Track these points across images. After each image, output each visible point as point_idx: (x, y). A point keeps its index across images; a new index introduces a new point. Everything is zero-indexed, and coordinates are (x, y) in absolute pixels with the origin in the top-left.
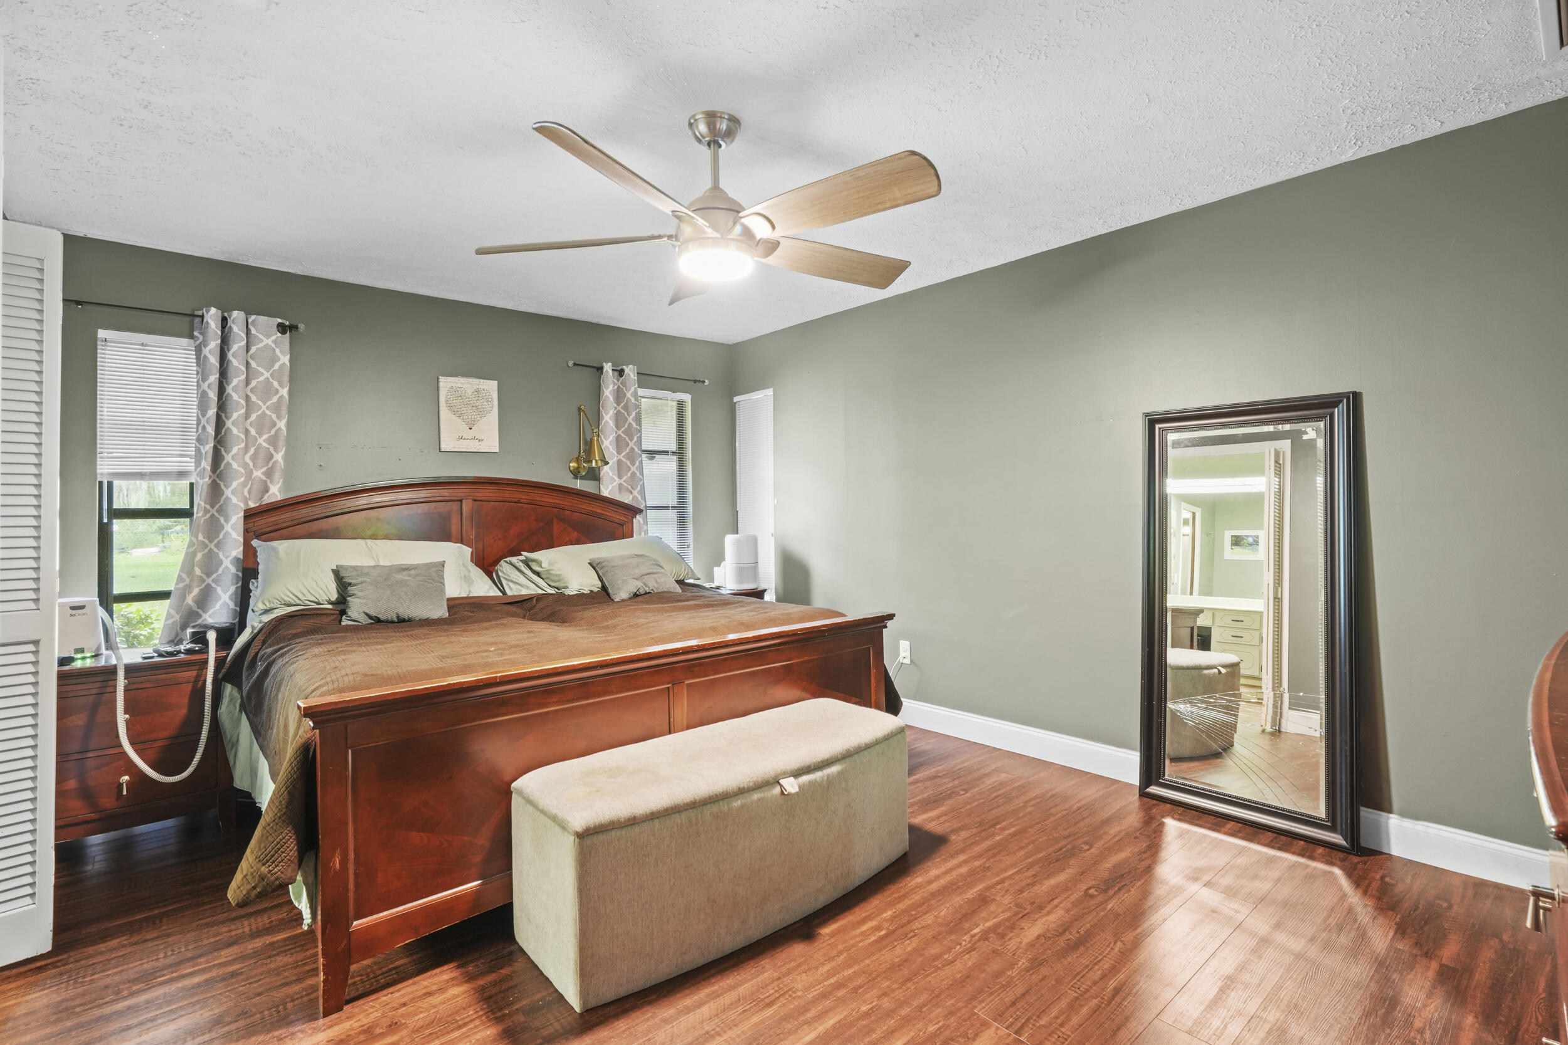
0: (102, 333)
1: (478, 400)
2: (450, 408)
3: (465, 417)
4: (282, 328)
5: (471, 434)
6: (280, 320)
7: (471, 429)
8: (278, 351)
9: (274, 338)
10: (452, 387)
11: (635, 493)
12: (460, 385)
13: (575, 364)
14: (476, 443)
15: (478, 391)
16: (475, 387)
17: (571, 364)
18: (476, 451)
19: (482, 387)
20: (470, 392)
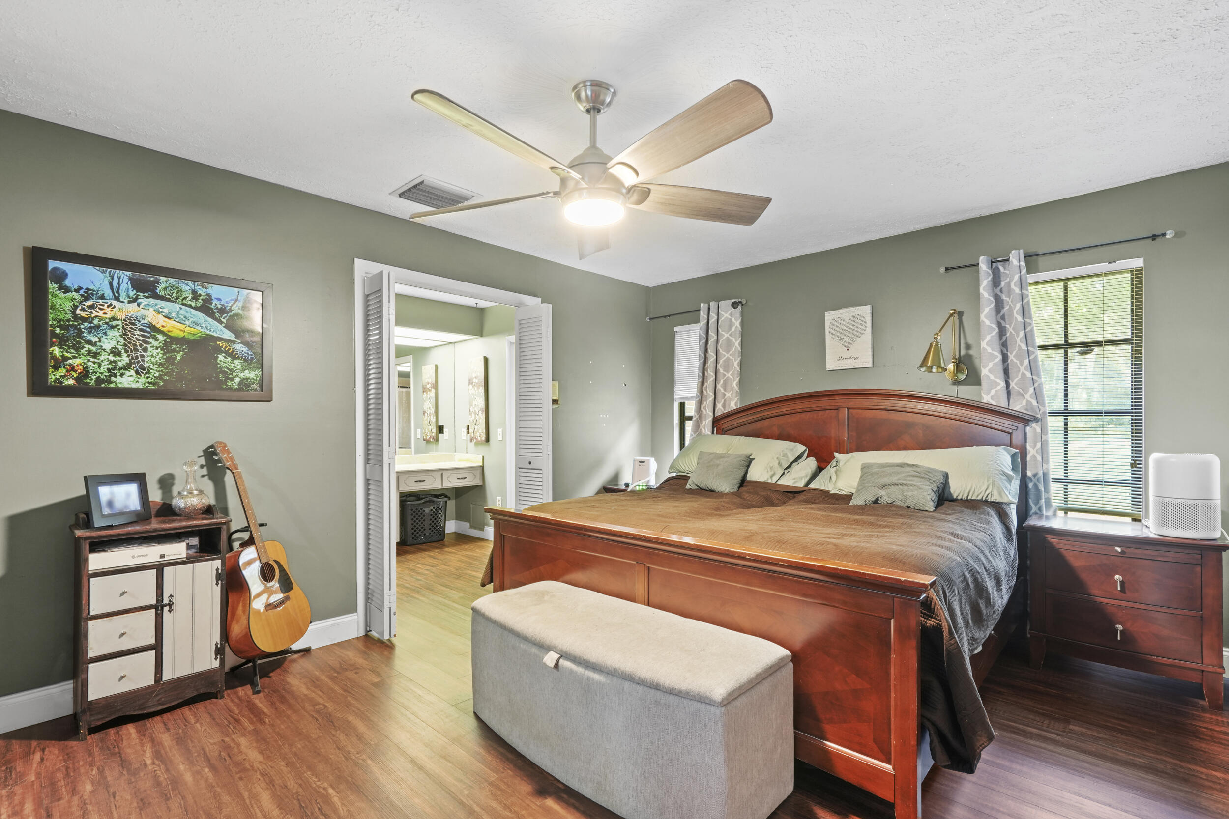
0: (676, 329)
1: (854, 325)
2: (832, 335)
3: (844, 341)
4: (734, 305)
5: (847, 354)
6: (733, 300)
7: (848, 350)
8: (733, 320)
9: (730, 312)
10: (834, 319)
11: (1028, 396)
12: (839, 316)
13: (947, 269)
14: (852, 361)
15: (854, 317)
16: (852, 314)
17: (942, 270)
18: (852, 367)
19: (857, 313)
20: (847, 320)
